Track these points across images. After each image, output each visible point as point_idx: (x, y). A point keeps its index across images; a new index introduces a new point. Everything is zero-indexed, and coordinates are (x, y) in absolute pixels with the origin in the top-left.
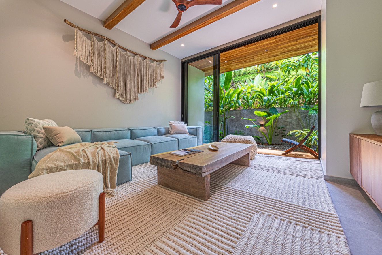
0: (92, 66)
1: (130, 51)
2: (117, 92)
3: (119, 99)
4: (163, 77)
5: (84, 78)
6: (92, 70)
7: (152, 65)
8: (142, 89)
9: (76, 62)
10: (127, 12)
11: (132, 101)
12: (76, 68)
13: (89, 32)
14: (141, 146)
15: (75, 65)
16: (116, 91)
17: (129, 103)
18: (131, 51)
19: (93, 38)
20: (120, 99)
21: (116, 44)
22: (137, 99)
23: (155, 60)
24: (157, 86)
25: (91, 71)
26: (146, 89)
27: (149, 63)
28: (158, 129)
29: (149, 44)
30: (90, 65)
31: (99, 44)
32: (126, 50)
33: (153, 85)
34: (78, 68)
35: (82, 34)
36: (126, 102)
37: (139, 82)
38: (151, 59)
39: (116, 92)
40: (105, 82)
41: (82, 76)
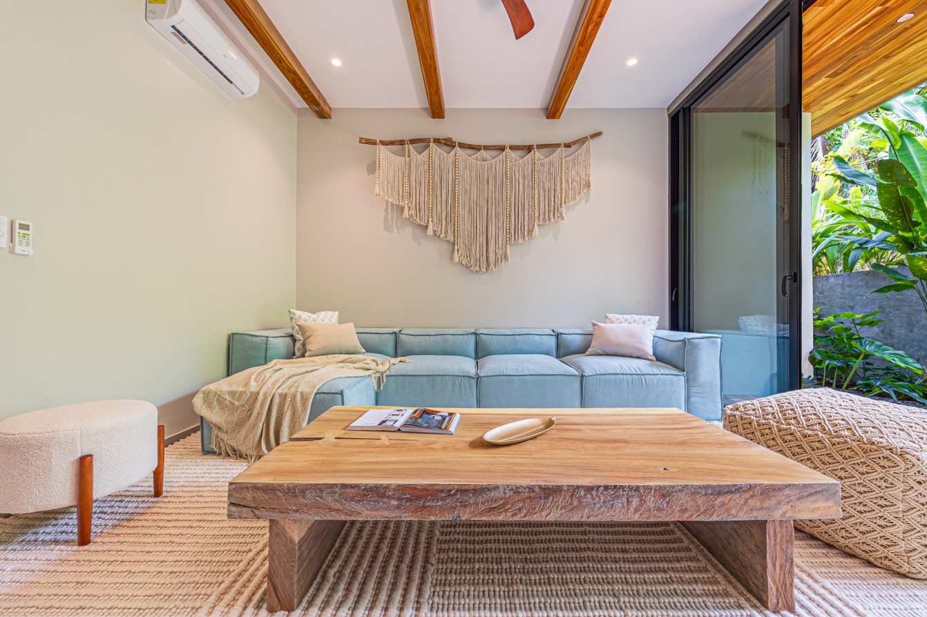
0: (406, 206)
1: (487, 148)
2: (456, 248)
3: (460, 263)
4: (588, 185)
5: (398, 232)
6: (406, 214)
7: (551, 164)
8: (520, 231)
9: (385, 207)
10: (431, 65)
11: (492, 266)
12: (386, 217)
13: (402, 143)
14: (448, 377)
15: (385, 211)
16: (454, 246)
17: (484, 270)
18: (490, 146)
19: (409, 150)
20: (464, 263)
21: (454, 144)
22: (506, 258)
23: (558, 145)
24: (564, 215)
25: (403, 216)
26: (531, 231)
27: (542, 157)
28: (558, 336)
29: (541, 109)
30: (403, 204)
31: (420, 157)
32: (477, 148)
33: (553, 212)
34: (390, 217)
35: (388, 152)
36: (477, 268)
37: (510, 216)
38: (545, 145)
39: (454, 250)
40: (430, 231)
41: (395, 229)
